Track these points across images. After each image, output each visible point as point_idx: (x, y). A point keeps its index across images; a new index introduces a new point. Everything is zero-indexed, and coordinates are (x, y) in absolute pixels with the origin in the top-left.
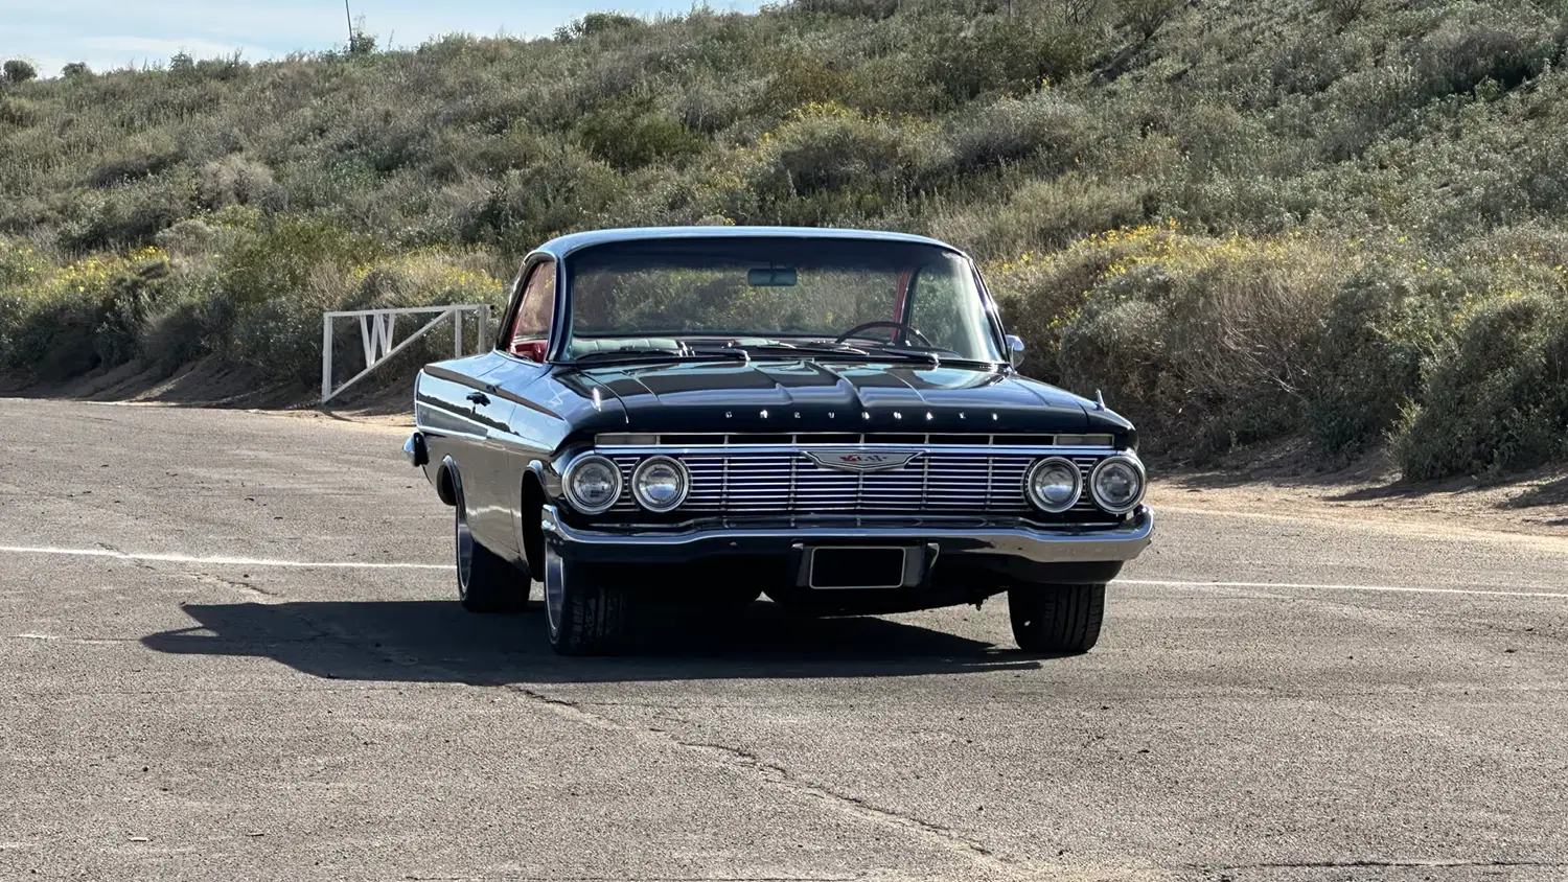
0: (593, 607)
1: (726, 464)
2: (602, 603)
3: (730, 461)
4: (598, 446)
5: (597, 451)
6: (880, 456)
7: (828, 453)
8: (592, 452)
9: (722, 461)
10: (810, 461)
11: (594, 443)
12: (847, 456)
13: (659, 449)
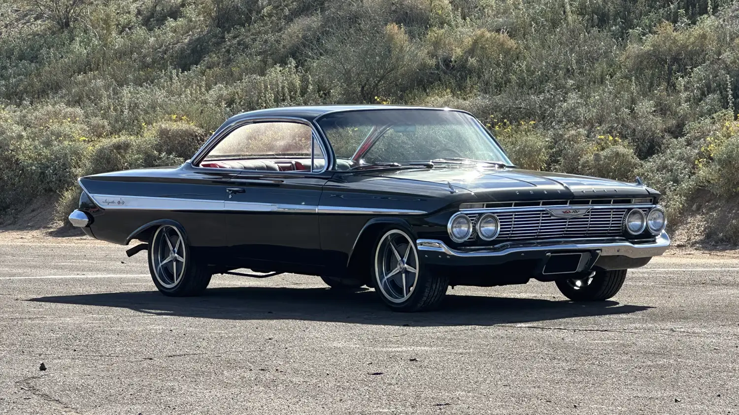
0: (434, 287)
1: (514, 216)
2: (438, 286)
3: (515, 215)
4: (460, 210)
5: (462, 212)
6: (577, 210)
7: (557, 210)
8: (459, 213)
9: (512, 215)
10: (548, 214)
11: (459, 208)
12: (564, 211)
13: (485, 210)
